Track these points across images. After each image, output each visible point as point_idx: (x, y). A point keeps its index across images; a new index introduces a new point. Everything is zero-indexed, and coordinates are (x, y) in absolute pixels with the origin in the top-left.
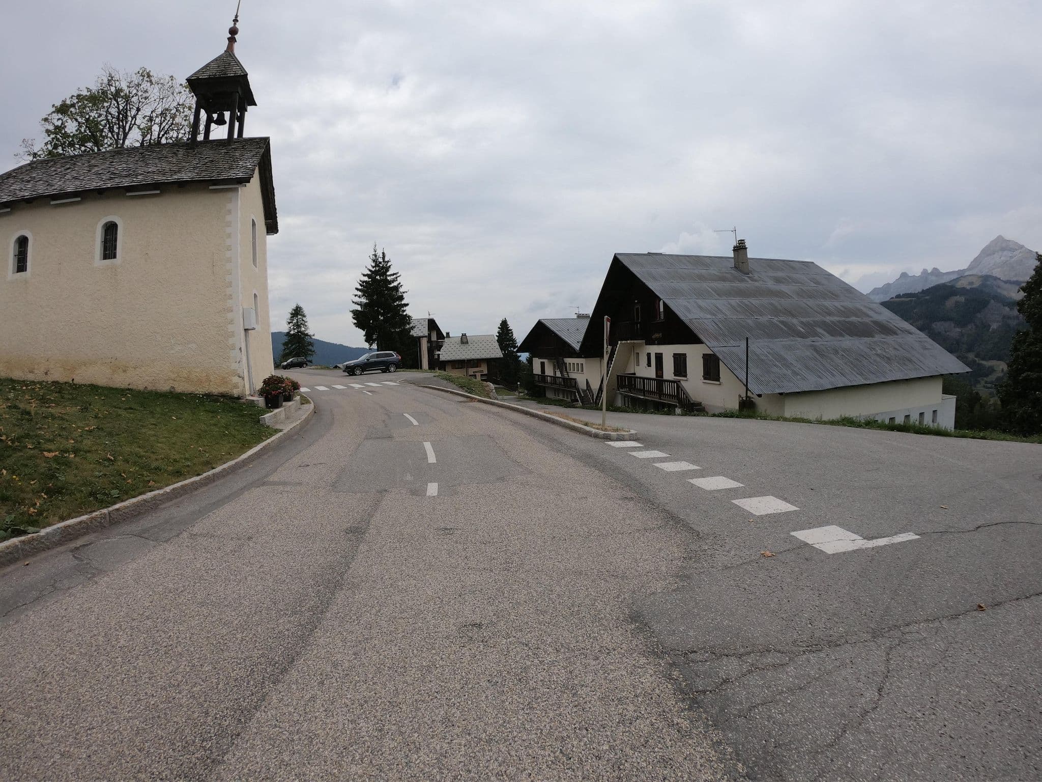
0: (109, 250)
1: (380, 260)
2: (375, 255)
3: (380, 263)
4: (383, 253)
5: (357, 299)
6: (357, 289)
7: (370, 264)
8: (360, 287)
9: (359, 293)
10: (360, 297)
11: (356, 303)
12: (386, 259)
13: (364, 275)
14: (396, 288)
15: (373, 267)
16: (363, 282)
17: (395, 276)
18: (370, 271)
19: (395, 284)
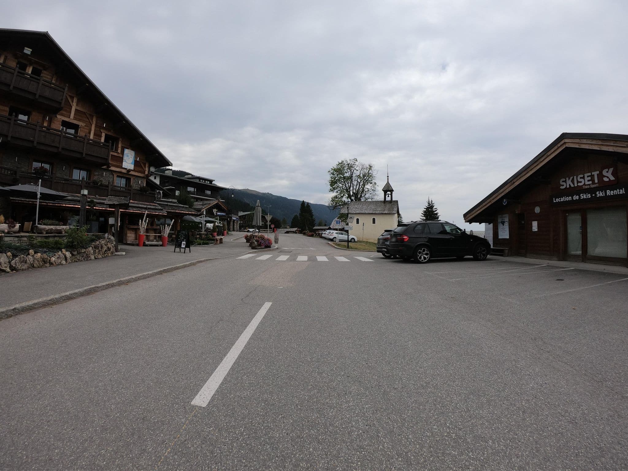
0: (374, 222)
1: (431, 203)
2: (429, 201)
3: (430, 204)
4: (432, 201)
5: (422, 218)
6: (422, 214)
7: (427, 205)
8: (424, 213)
9: (423, 215)
10: (423, 217)
11: (421, 219)
12: (433, 203)
13: (425, 209)
14: (437, 214)
15: (428, 206)
16: (424, 211)
17: (436, 209)
18: (427, 207)
19: (436, 212)
